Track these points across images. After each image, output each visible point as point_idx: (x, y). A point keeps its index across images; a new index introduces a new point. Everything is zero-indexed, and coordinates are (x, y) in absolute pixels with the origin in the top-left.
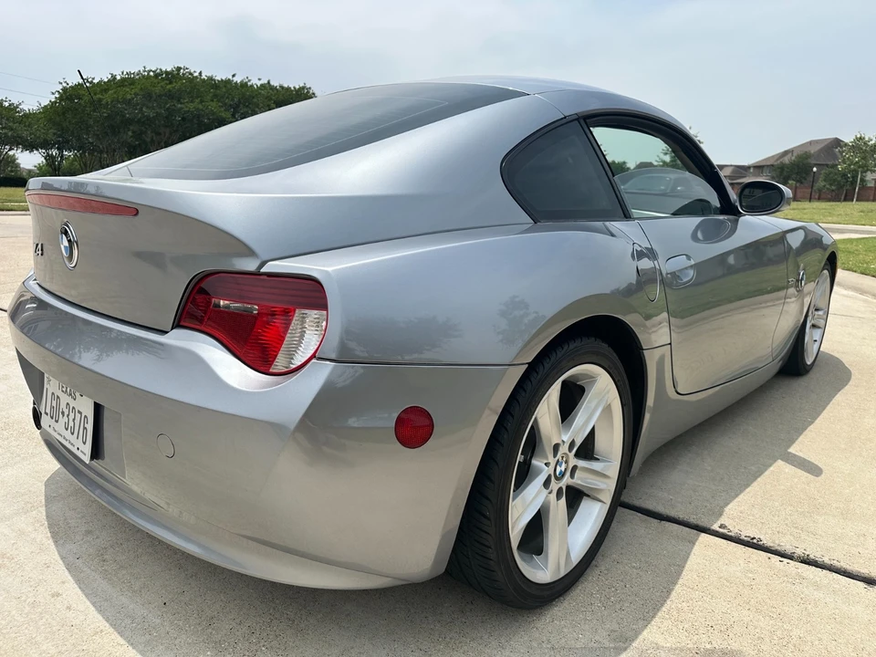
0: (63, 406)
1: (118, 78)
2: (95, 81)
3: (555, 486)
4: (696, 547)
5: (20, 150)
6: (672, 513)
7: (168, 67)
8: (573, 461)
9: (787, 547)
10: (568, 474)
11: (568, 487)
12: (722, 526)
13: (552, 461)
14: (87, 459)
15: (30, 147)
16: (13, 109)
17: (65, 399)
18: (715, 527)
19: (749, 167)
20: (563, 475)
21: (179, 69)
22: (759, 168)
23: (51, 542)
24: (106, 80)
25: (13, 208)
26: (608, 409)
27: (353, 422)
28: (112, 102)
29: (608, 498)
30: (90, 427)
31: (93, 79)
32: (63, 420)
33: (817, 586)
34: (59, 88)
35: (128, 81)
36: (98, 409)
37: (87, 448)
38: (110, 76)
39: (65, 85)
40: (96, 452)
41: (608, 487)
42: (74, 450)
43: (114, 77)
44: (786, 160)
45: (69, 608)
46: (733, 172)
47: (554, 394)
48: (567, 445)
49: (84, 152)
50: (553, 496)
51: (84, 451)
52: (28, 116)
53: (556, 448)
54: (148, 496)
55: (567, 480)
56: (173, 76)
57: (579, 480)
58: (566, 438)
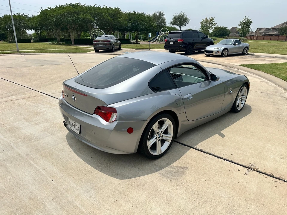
0: (73, 124)
1: (58, 7)
2: (52, 8)
3: (158, 139)
4: (189, 151)
5: (28, 30)
6: (187, 144)
7: (74, 3)
8: (162, 135)
9: (207, 151)
10: (161, 137)
11: (161, 139)
12: (196, 147)
13: (157, 135)
14: (79, 134)
15: (31, 29)
16: (26, 17)
17: (74, 123)
18: (195, 147)
19: (271, 29)
20: (160, 137)
21: (78, 4)
22: (274, 29)
23: (70, 147)
24: (54, 8)
25: (30, 52)
26: (170, 125)
27: (123, 130)
28: (57, 15)
29: (170, 141)
30: (79, 128)
31: (51, 7)
32: (73, 127)
33: (208, 158)
34: (40, 11)
35: (62, 8)
36: (80, 125)
37: (79, 132)
38: (56, 7)
39: (42, 10)
40: (80, 133)
41: (170, 139)
42: (76, 132)
43: (57, 6)
44: (284, 26)
45: (76, 158)
46: (265, 30)
47: (156, 124)
48: (161, 132)
49: (47, 31)
50: (158, 141)
51: (78, 132)
52: (30, 19)
53: (158, 133)
54: (87, 139)
55: (161, 138)
56: (76, 6)
57: (164, 138)
58: (161, 131)
